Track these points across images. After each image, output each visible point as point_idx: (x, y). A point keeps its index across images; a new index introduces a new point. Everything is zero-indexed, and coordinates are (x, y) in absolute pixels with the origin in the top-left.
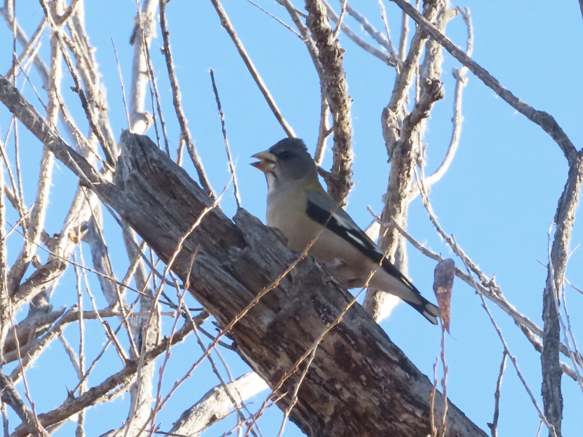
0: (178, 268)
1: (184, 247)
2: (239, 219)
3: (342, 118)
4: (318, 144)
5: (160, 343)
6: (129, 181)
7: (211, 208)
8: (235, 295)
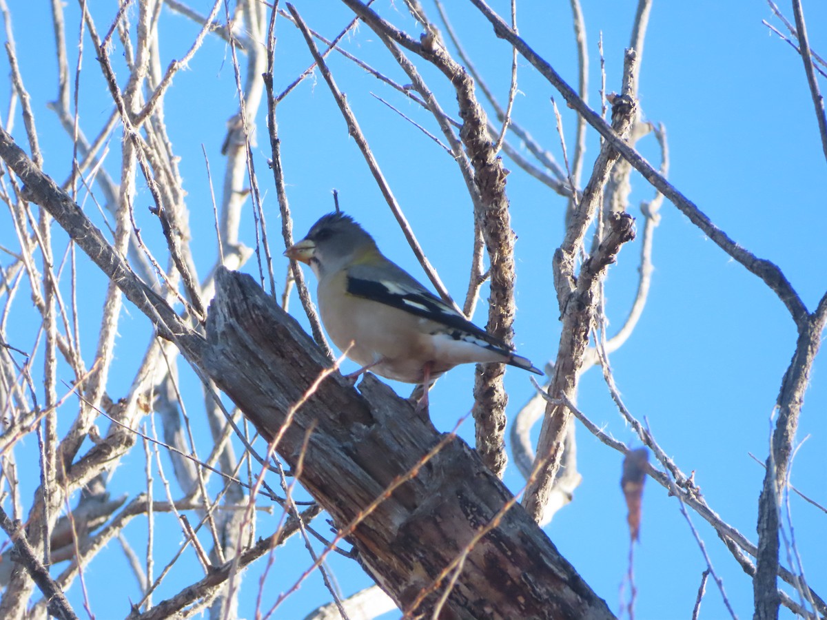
0: (284, 448)
1: (294, 423)
2: (366, 387)
3: (502, 260)
4: (468, 293)
5: (253, 546)
6: (223, 333)
7: (330, 371)
8: (358, 486)
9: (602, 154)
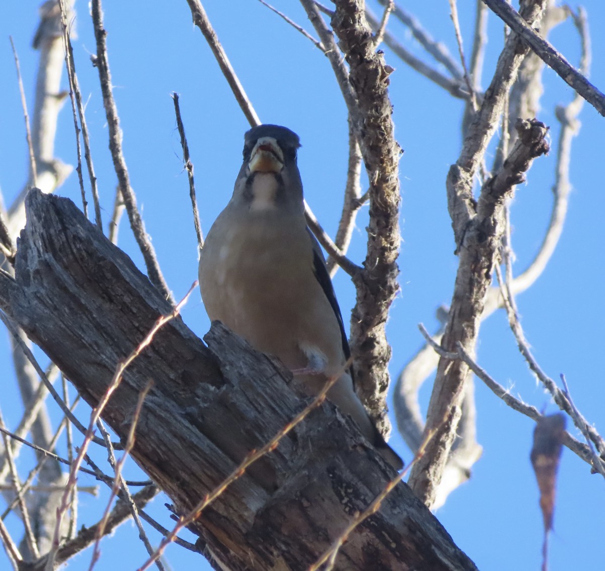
0: (112, 415)
1: (123, 382)
2: (214, 339)
3: (384, 179)
4: (342, 221)
5: (74, 536)
6: (37, 272)
7: (170, 318)
8: (204, 462)
9: (508, 47)
